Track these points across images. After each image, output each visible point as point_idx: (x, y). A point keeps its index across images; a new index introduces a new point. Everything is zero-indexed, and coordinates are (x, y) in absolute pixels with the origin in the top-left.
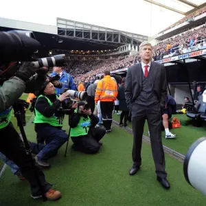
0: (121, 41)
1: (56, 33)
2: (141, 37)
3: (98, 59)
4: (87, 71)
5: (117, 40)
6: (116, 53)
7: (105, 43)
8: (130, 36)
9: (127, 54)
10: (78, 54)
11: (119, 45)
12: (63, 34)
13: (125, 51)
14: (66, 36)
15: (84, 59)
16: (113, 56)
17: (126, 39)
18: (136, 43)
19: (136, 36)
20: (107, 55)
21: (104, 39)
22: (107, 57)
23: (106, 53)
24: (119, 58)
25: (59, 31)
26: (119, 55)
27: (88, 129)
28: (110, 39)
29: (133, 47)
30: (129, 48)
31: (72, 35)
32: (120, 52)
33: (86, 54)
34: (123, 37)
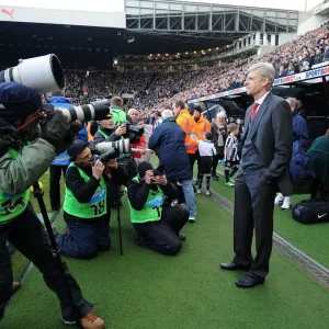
0: (241, 28)
1: (122, 24)
2: (284, 15)
3: (196, 67)
4: (175, 92)
5: (232, 27)
6: (229, 54)
7: (209, 34)
8: (260, 14)
9: (252, 53)
10: (160, 60)
11: (237, 36)
12: (135, 26)
13: (248, 47)
14: (139, 29)
15: (171, 69)
16: (224, 60)
17: (251, 23)
18: (273, 29)
20: (213, 58)
21: (207, 28)
22: (211, 64)
23: (210, 54)
24: (236, 62)
25: (128, 22)
26: (236, 57)
28: (217, 27)
29: (265, 37)
30: (257, 40)
31: (150, 26)
32: (238, 51)
33: (174, 59)
34: (244, 18)
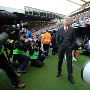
0: (53, 17)
1: (24, 13)
2: (62, 16)
3: (43, 25)
4: (38, 30)
5: (51, 17)
6: (51, 22)
7: (46, 18)
8: (57, 15)
9: (56, 23)
10: (34, 22)
11: (52, 19)
12: (27, 13)
13: (55, 21)
14: (28, 14)
15: (37, 25)
16: (49, 24)
17: (55, 16)
18: (60, 18)
19: (60, 15)
20: (47, 23)
21: (45, 16)
22: (46, 24)
23: (46, 22)
24: (52, 24)
25: (25, 12)
27: (38, 56)
28: (48, 16)
29: (58, 20)
30: (57, 20)
31: (31, 14)
32: (53, 22)
33: (37, 22)
